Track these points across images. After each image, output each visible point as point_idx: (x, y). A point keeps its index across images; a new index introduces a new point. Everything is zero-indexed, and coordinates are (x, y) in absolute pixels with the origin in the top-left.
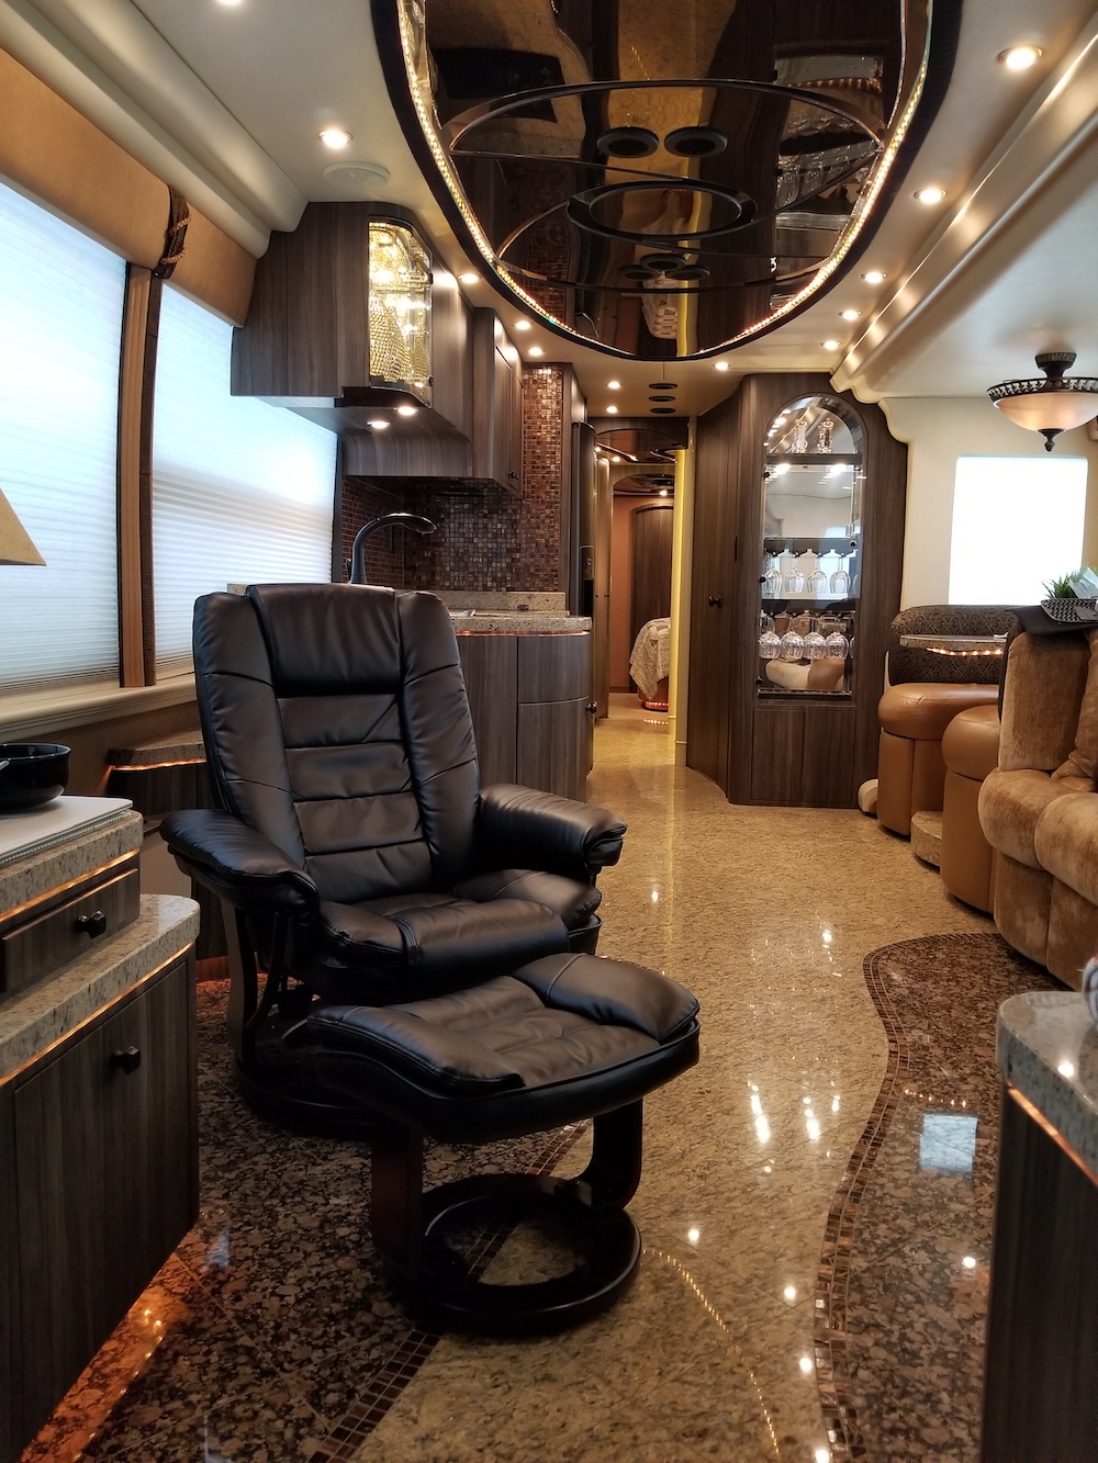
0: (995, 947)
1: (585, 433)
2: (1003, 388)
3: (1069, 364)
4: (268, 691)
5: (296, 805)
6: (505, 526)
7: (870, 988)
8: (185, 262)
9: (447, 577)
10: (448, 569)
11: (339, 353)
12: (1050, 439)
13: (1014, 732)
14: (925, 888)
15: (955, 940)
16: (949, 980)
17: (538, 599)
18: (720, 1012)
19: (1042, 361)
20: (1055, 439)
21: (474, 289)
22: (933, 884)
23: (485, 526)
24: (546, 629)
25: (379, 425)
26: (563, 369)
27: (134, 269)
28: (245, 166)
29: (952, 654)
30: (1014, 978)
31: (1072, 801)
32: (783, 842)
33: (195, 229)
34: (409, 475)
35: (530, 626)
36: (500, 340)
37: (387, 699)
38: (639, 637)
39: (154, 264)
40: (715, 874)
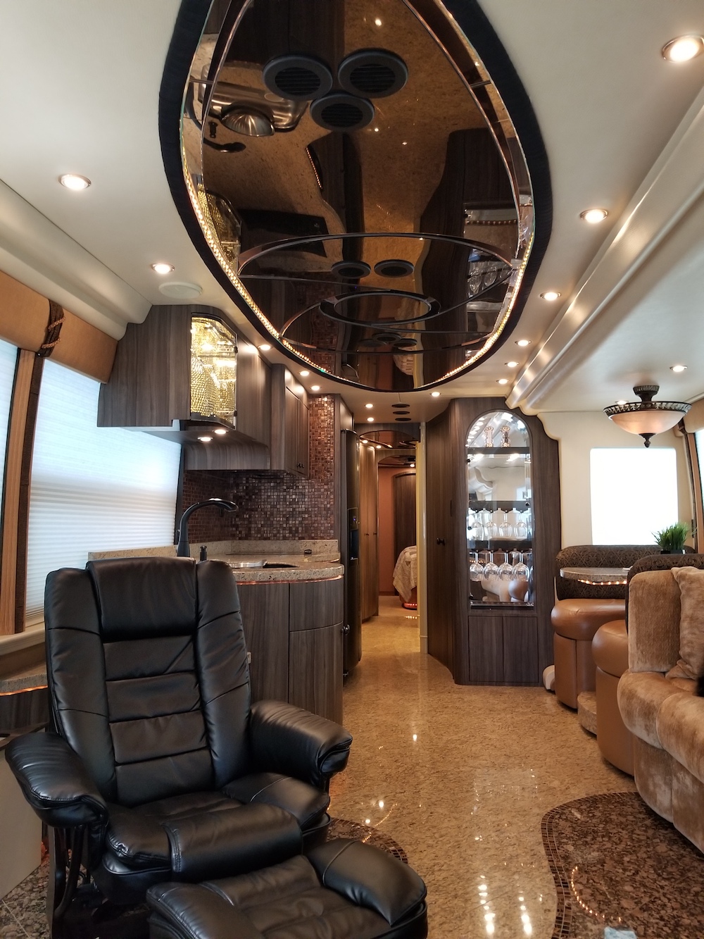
0: (636, 804)
1: (350, 437)
2: (613, 408)
3: (655, 392)
4: (97, 638)
5: (111, 725)
6: (298, 497)
7: (546, 846)
8: (60, 346)
9: (259, 531)
10: (260, 526)
11: (170, 398)
12: (647, 439)
13: (637, 644)
14: (588, 753)
15: (608, 799)
16: (603, 836)
17: (320, 545)
18: (433, 873)
19: (637, 390)
20: (650, 439)
21: (269, 353)
22: (592, 748)
23: (285, 497)
24: (309, 577)
25: (206, 439)
26: (336, 398)
27: (22, 351)
28: (104, 286)
29: (594, 584)
30: (650, 832)
31: (679, 700)
32: (490, 716)
33: (68, 324)
34: (228, 469)
35: (298, 576)
36: (289, 382)
37: (186, 639)
38: (399, 559)
39: (37, 349)
40: (441, 745)
